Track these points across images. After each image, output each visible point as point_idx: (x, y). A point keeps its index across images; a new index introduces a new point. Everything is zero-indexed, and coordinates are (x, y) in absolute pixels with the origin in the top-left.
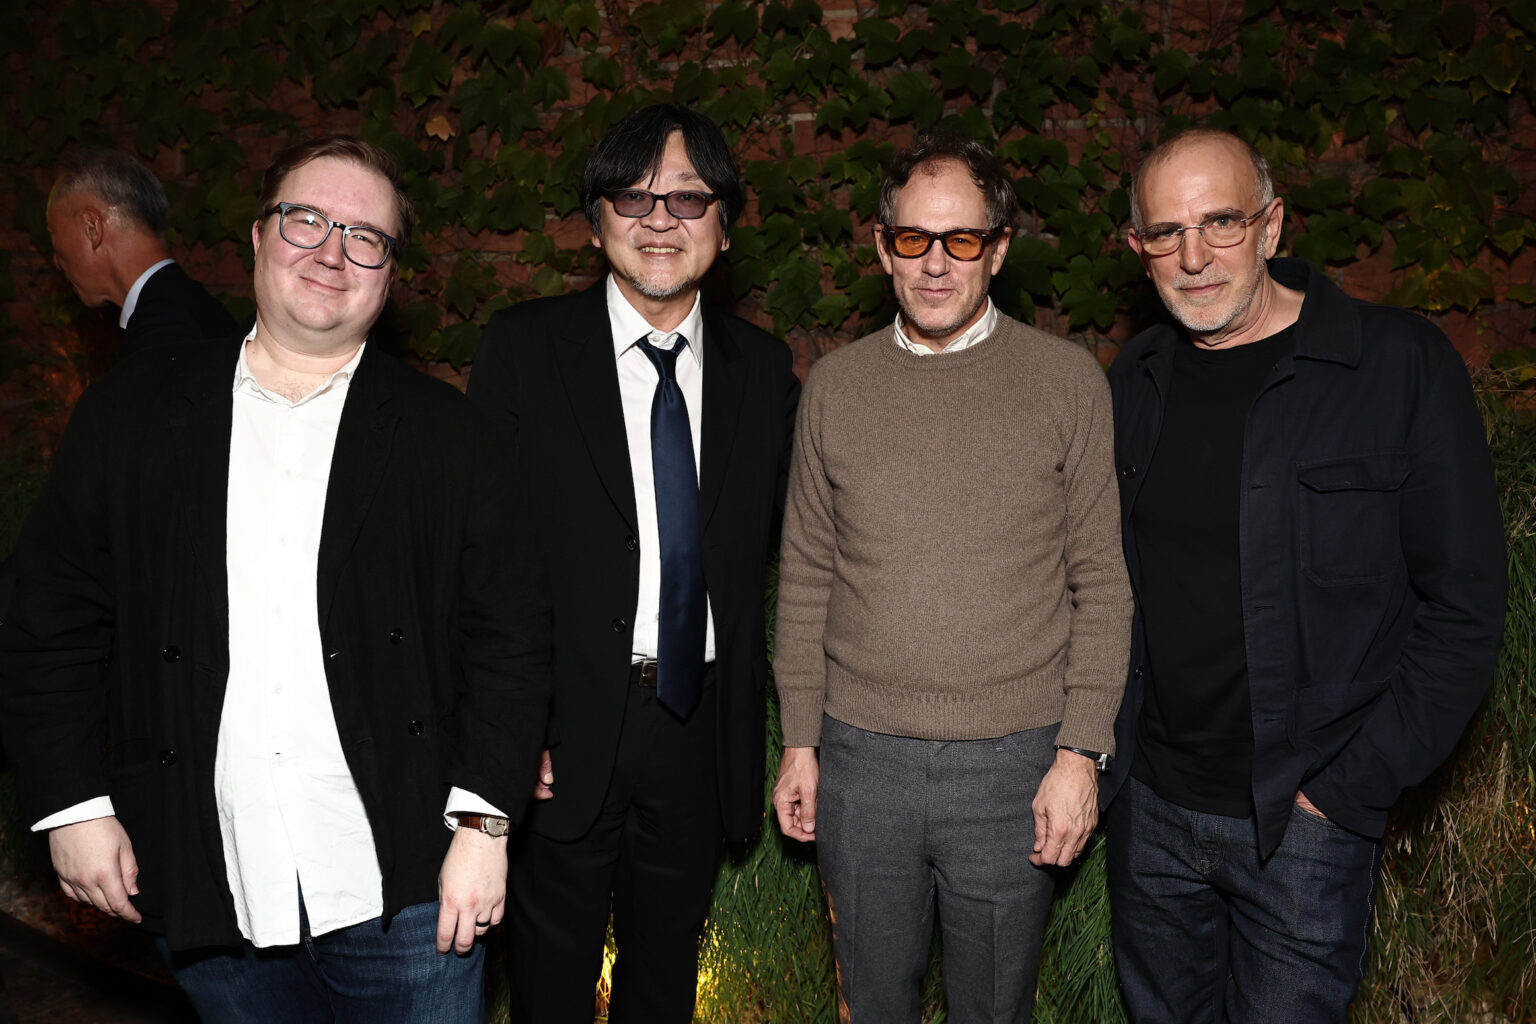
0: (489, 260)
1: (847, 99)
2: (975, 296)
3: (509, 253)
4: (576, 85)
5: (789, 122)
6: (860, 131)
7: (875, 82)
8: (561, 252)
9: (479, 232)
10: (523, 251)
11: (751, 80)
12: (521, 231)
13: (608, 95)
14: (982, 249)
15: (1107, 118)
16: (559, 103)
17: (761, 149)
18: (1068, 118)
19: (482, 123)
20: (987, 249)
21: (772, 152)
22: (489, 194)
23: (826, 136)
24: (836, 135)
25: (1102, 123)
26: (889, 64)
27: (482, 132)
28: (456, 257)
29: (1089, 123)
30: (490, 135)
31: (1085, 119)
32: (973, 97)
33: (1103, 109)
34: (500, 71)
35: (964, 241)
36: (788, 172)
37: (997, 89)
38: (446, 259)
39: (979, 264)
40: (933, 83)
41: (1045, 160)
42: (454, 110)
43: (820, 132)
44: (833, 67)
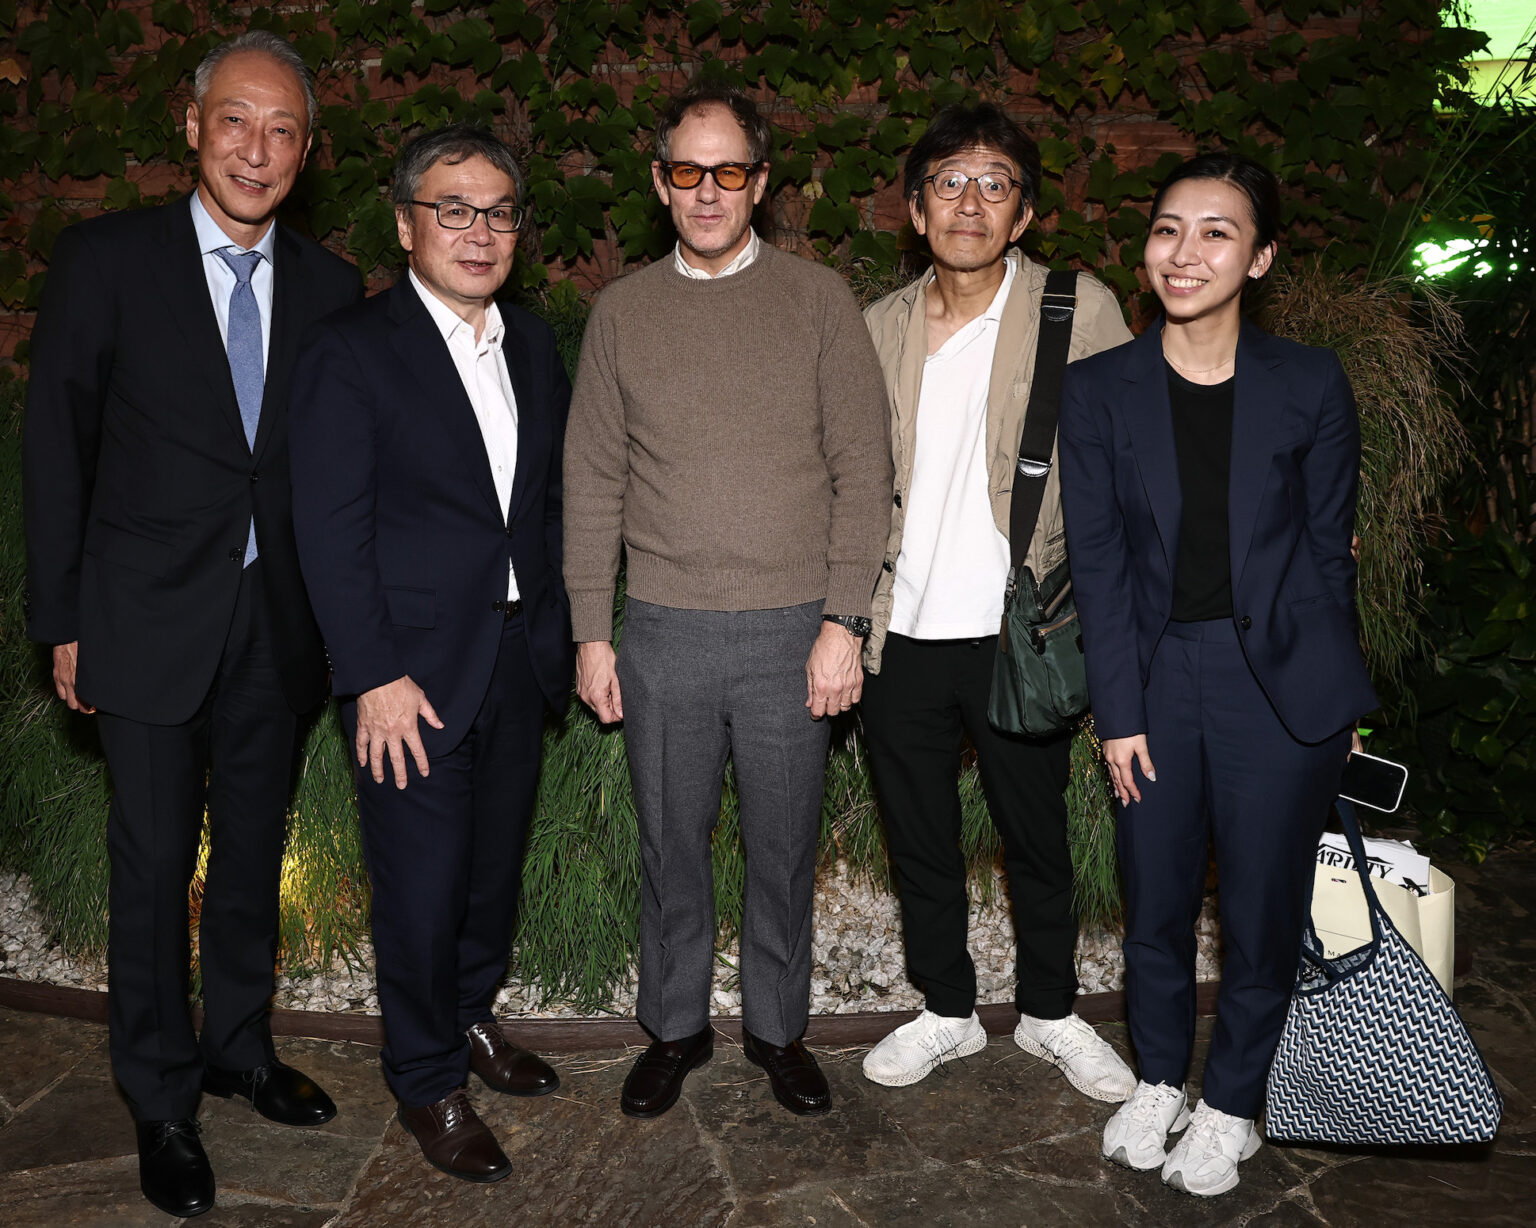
0: (74, 208)
1: (411, 45)
2: (741, 222)
3: (95, 200)
4: (149, 29)
5: (362, 67)
6: (422, 76)
7: (435, 27)
8: (146, 198)
9: (60, 178)
10: (107, 198)
11: (324, 26)
12: (103, 178)
13: (181, 40)
14: (746, 180)
15: (657, 63)
16: (133, 48)
17: (337, 95)
18: (623, 63)
19: (52, 67)
20: (750, 179)
21: (347, 97)
22: (66, 140)
23: (390, 80)
24: (399, 80)
25: (654, 67)
26: (450, 10)
27: (54, 75)
28: (39, 205)
29: (641, 68)
30: (62, 80)
31: (636, 64)
32: (526, 43)
33: (651, 54)
34: (65, 14)
35: (730, 173)
36: (362, 116)
37: (553, 34)
38: (29, 206)
39: (743, 193)
40: (489, 30)
41: (593, 102)
42: (22, 53)
43: (385, 77)
44: (394, 14)
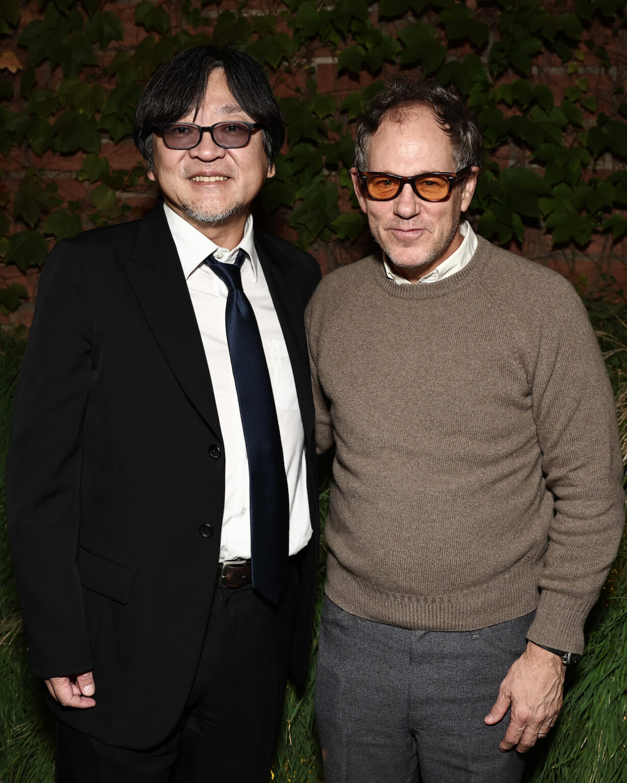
0: (51, 177)
1: (364, 46)
2: (446, 234)
3: (70, 171)
4: (129, 27)
5: (313, 65)
6: (376, 74)
7: (390, 32)
8: (114, 172)
9: (44, 152)
10: (82, 171)
11: (281, 28)
12: (80, 154)
13: (157, 38)
14: (450, 191)
15: (585, 66)
16: (114, 44)
17: (289, 87)
18: (552, 65)
19: (46, 59)
20: (454, 192)
21: (297, 90)
22: (52, 121)
23: (346, 78)
24: (355, 77)
25: (581, 70)
26: (400, 17)
27: (47, 67)
28: (23, 174)
29: (570, 70)
30: (54, 70)
31: (567, 67)
32: (473, 46)
33: (582, 58)
34: (63, 14)
35: (432, 183)
36: (312, 107)
37: (493, 38)
38: (14, 175)
39: (448, 205)
40: (438, 34)
41: (534, 102)
42: (22, 48)
43: (341, 74)
44: (353, 18)
